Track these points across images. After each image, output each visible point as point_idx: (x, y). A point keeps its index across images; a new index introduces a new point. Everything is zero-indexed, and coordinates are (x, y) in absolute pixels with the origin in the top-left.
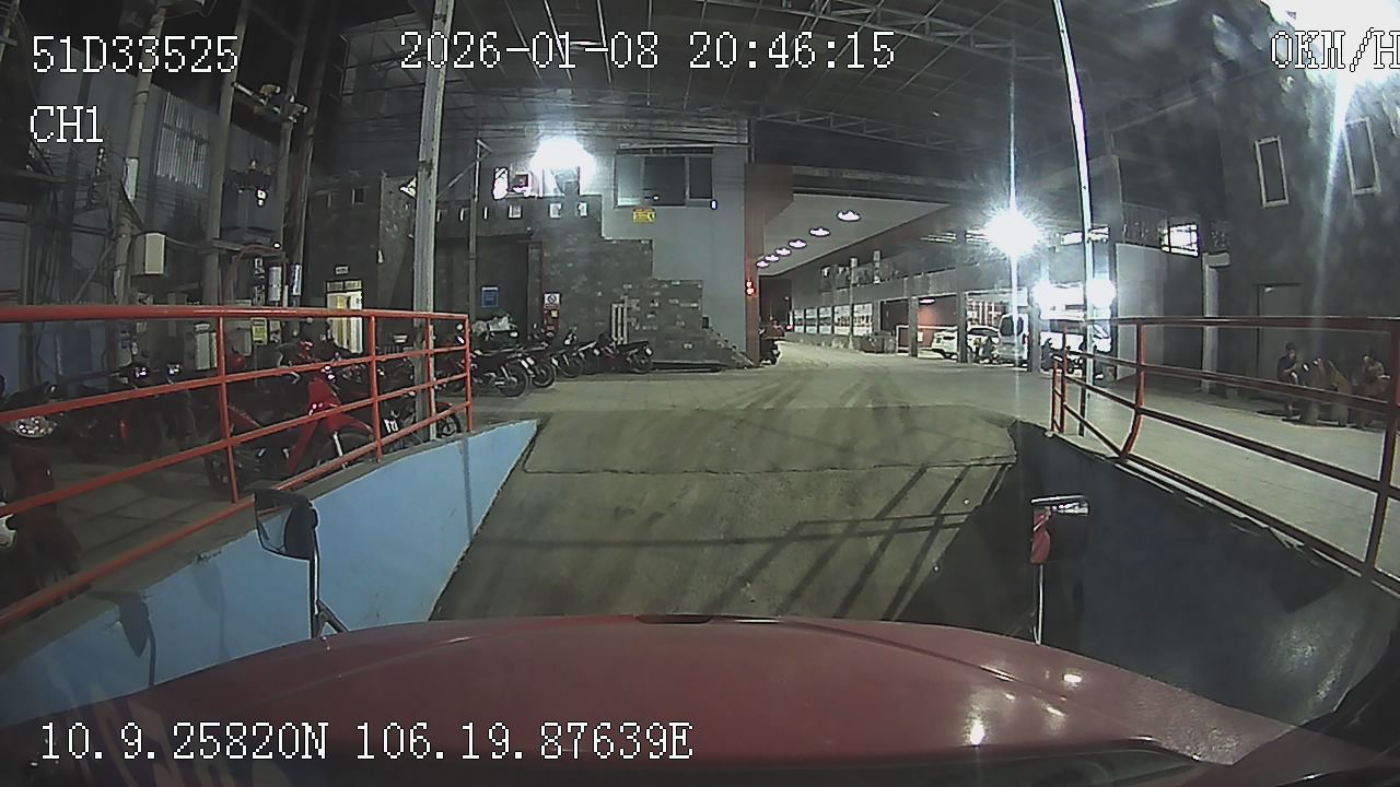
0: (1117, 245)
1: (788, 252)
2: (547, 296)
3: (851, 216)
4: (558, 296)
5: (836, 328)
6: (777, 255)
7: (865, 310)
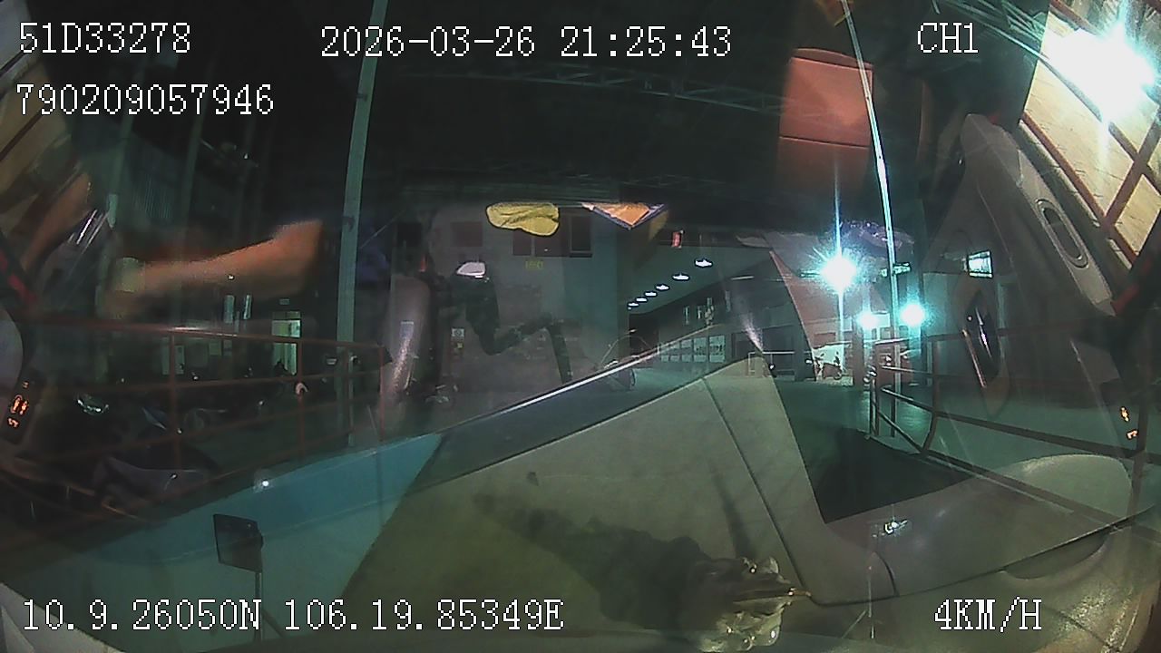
0: (924, 275)
1: (654, 294)
2: (453, 330)
3: (705, 263)
4: (462, 331)
5: (695, 356)
6: (646, 297)
7: (719, 341)
